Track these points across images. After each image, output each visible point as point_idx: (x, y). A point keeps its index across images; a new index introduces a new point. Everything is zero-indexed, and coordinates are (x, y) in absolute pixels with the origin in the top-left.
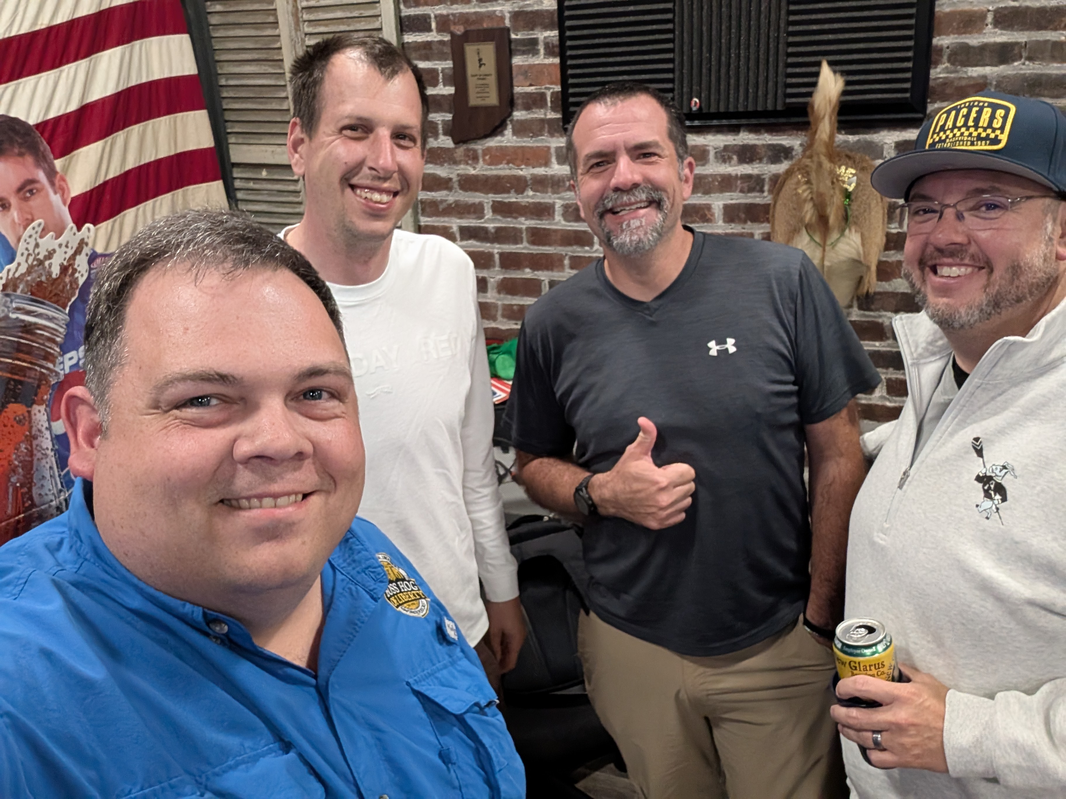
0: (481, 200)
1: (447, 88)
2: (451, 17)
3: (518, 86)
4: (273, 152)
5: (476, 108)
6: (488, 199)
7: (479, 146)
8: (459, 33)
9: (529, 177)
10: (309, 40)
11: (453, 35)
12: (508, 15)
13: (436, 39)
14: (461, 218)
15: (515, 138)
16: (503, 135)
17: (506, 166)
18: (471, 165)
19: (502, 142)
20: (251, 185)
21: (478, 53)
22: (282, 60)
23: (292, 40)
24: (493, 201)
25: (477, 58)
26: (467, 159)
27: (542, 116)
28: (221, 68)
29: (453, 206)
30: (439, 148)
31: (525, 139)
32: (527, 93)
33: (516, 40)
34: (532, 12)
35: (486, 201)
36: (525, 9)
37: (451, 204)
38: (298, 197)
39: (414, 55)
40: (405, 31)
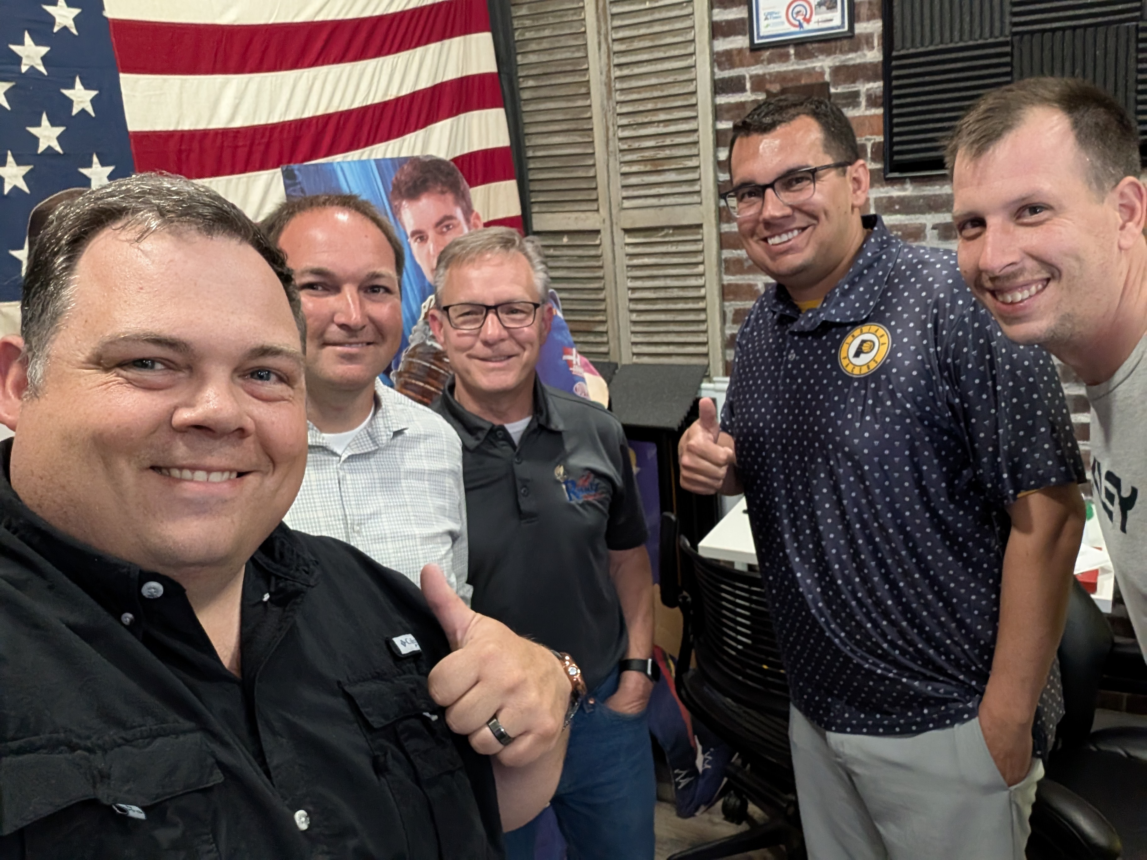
2: (767, 77)
4: (576, 218)
10: (620, 108)
12: (828, 71)
13: (750, 99)
20: (551, 252)
22: (592, 129)
23: (603, 109)
28: (529, 141)
33: (836, 94)
34: (854, 66)
36: (847, 63)
38: (598, 261)
39: (726, 116)
40: (719, 94)
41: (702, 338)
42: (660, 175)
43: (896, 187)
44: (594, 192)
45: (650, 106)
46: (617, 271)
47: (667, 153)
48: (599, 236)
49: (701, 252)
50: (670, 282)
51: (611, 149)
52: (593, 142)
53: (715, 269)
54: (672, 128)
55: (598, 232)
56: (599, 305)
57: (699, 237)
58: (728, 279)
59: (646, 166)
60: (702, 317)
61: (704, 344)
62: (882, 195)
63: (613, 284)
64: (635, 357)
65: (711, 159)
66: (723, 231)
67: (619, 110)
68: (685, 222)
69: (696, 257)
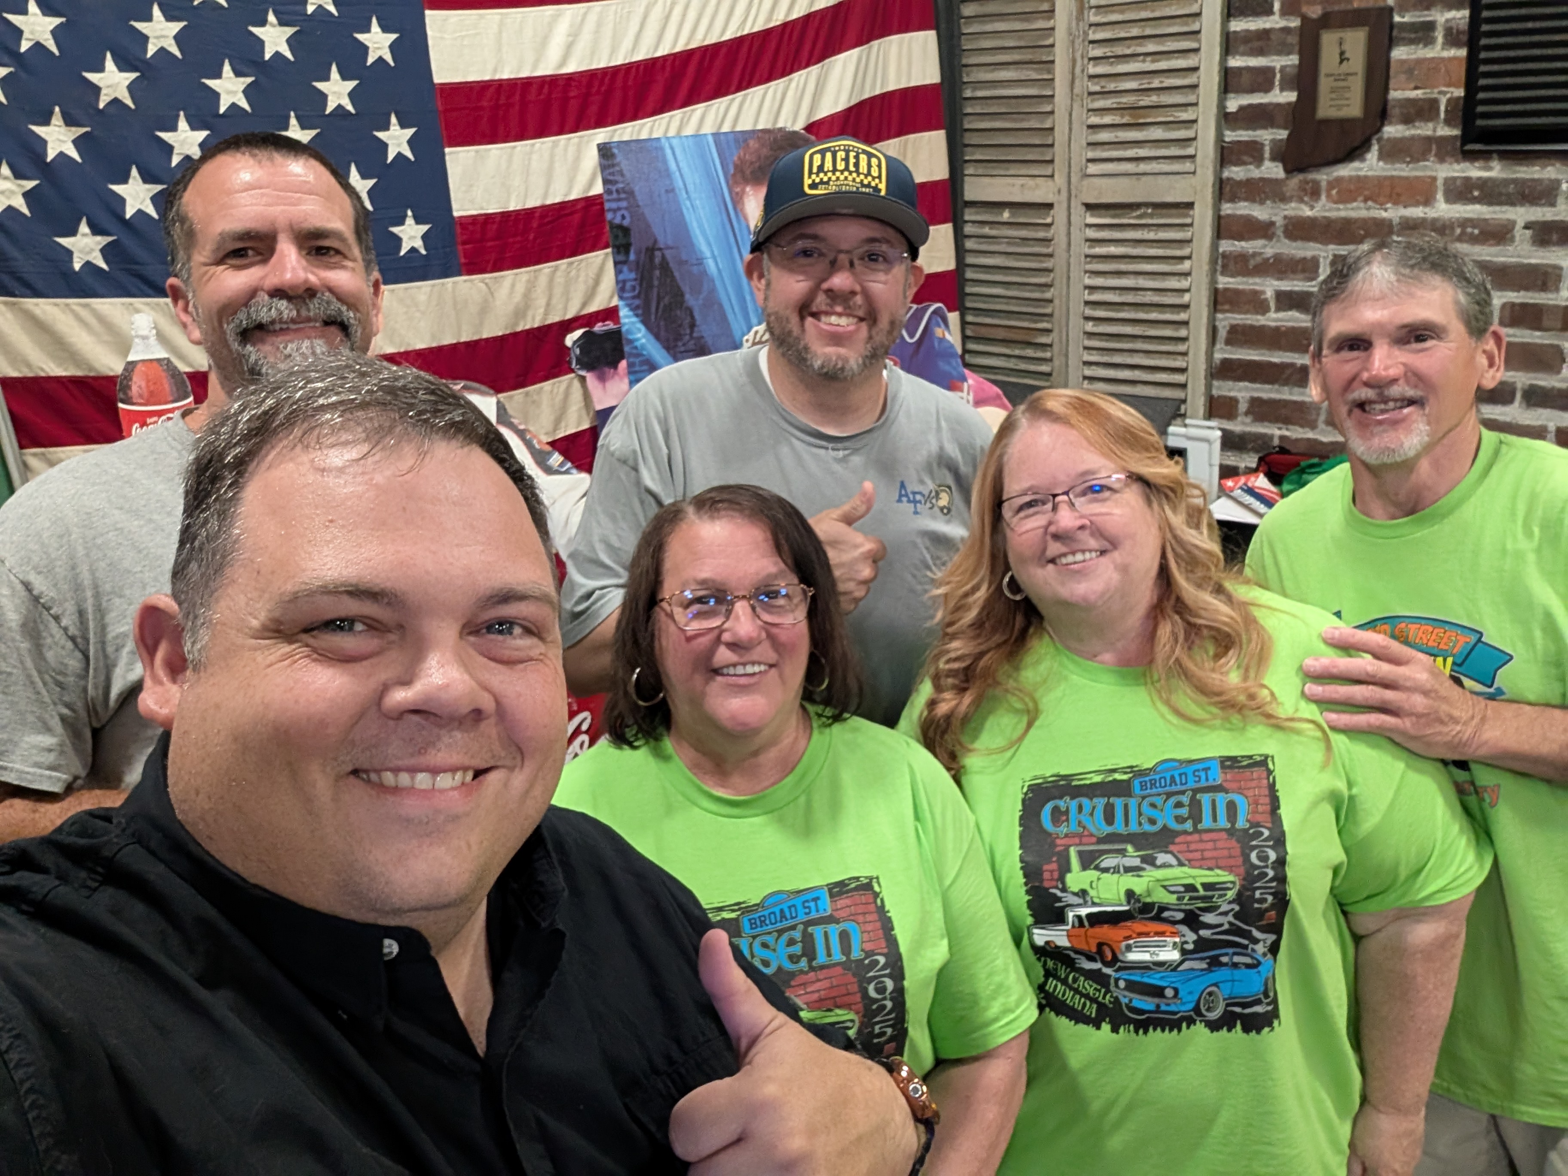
0: (1316, 253)
1: (1285, 94)
3: (1395, 90)
4: (1022, 185)
5: (1327, 122)
6: (1326, 251)
7: (1323, 176)
8: (1314, 16)
9: (1396, 221)
10: (1094, 32)
11: (1304, 18)
13: (1278, 26)
14: (1280, 279)
15: (1381, 164)
16: (1363, 160)
17: (1362, 205)
18: (1306, 203)
19: (1361, 169)
20: (986, 230)
21: (1341, 44)
22: (1053, 62)
23: (1070, 34)
24: (1335, 256)
25: (1338, 51)
26: (1302, 194)
27: (1429, 133)
28: (968, 75)
29: (1271, 261)
30: (1262, 179)
31: (1398, 166)
32: (1409, 100)
33: (1401, 24)
35: (1323, 254)
37: (1268, 259)
38: (1048, 247)
39: (1242, 48)
40: (1235, 16)
41: (1179, 363)
42: (1141, 130)
43: (1477, 164)
44: (1050, 150)
45: (1135, 31)
46: (1072, 260)
47: (1154, 99)
48: (1052, 212)
49: (1190, 241)
50: (1142, 282)
51: (1076, 91)
52: (1053, 80)
53: (1206, 267)
54: (1163, 65)
55: (1050, 206)
56: (1044, 307)
57: (1188, 221)
58: (1224, 282)
59: (1122, 116)
60: (1183, 333)
61: (1183, 371)
62: (1456, 174)
63: (1065, 281)
64: (1086, 382)
65: (1214, 110)
66: (1223, 213)
67: (1092, 36)
68: (1169, 199)
69: (1181, 248)
